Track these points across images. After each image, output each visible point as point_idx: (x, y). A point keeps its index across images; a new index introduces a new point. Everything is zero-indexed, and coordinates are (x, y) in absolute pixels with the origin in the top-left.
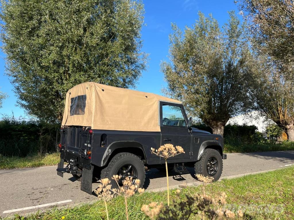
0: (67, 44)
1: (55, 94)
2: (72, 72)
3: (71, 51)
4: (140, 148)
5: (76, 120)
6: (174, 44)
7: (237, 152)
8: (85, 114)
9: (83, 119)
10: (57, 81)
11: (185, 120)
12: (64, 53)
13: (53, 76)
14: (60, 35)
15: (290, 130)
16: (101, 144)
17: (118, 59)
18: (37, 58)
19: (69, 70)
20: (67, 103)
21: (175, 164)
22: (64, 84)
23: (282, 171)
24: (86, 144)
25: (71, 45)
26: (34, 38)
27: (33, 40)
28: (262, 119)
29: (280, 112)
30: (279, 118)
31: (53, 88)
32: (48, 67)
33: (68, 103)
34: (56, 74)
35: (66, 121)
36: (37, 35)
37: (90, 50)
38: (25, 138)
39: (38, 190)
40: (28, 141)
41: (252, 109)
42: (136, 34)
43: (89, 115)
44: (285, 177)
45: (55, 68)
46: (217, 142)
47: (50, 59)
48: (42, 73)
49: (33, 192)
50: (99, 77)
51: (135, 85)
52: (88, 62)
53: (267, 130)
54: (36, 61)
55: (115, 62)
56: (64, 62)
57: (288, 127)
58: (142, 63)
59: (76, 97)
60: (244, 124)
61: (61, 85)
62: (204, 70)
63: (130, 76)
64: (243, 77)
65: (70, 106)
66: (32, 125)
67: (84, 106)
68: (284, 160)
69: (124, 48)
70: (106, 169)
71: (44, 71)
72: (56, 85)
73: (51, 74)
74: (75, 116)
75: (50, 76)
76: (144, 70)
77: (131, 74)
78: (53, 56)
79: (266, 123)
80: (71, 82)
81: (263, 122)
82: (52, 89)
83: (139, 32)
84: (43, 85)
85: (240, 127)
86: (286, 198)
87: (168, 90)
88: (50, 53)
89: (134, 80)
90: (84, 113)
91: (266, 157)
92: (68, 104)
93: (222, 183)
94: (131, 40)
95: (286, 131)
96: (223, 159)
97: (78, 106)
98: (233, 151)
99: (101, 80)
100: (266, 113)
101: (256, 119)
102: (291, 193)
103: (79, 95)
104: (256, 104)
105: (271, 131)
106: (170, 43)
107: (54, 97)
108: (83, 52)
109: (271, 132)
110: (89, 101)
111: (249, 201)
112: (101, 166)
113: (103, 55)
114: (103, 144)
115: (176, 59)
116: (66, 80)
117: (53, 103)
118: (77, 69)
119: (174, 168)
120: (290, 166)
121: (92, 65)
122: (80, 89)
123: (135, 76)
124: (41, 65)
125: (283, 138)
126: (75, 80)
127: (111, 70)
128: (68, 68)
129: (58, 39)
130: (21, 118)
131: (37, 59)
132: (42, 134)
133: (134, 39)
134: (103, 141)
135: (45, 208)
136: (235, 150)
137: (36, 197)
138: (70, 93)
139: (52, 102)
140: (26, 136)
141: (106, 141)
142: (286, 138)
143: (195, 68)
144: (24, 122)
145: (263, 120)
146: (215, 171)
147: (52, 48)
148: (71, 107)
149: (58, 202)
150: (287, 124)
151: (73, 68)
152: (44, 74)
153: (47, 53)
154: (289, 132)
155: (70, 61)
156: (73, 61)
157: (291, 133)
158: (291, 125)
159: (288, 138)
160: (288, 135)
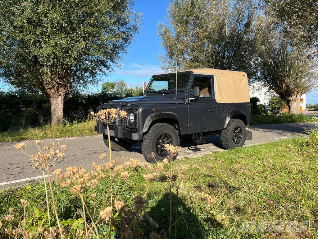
1: (33, 60)
2: (51, 34)
3: (49, 7)
6: (174, 2)
10: (34, 44)
12: (41, 9)
13: (28, 39)
15: (292, 102)
17: (106, 19)
18: (8, 16)
19: (47, 30)
22: (43, 47)
23: (276, 144)
28: (265, 90)
29: (284, 83)
30: (282, 89)
31: (30, 52)
32: (22, 27)
34: (33, 36)
39: (15, 166)
41: (255, 79)
44: (277, 149)
45: (30, 28)
47: (24, 17)
48: (16, 35)
49: (9, 167)
50: (84, 40)
51: (126, 50)
52: (70, 23)
53: (270, 102)
54: (7, 20)
55: (102, 23)
56: (40, 21)
57: (291, 98)
58: (134, 24)
61: (39, 49)
62: (205, 34)
63: (120, 40)
64: (247, 43)
66: (11, 96)
68: (284, 132)
69: (112, 5)
71: (18, 32)
72: (33, 49)
73: (26, 36)
75: (25, 38)
76: (136, 34)
77: (121, 37)
78: (28, 14)
79: (268, 94)
80: (51, 46)
81: (265, 93)
84: (18, 49)
86: (274, 170)
87: (165, 56)
88: (23, 10)
89: (126, 44)
91: (266, 130)
93: (212, 156)
95: (288, 103)
99: (87, 44)
100: (269, 84)
101: (258, 90)
102: (280, 165)
104: (259, 74)
105: (274, 103)
107: (32, 63)
108: (62, 9)
109: (273, 105)
111: (236, 173)
113: (88, 14)
115: (174, 21)
116: (45, 43)
120: (285, 138)
121: (74, 25)
123: (126, 40)
124: (14, 24)
125: (284, 111)
126: (56, 43)
127: (98, 33)
128: (46, 29)
132: (24, 107)
135: (21, 183)
137: (11, 172)
142: (287, 110)
143: (195, 32)
144: (2, 93)
149: (35, 177)
150: (290, 95)
151: (52, 29)
152: (18, 36)
153: (20, 9)
154: (291, 104)
155: (48, 19)
156: (52, 20)
157: (293, 105)
158: (294, 97)
159: (289, 110)
160: (289, 108)
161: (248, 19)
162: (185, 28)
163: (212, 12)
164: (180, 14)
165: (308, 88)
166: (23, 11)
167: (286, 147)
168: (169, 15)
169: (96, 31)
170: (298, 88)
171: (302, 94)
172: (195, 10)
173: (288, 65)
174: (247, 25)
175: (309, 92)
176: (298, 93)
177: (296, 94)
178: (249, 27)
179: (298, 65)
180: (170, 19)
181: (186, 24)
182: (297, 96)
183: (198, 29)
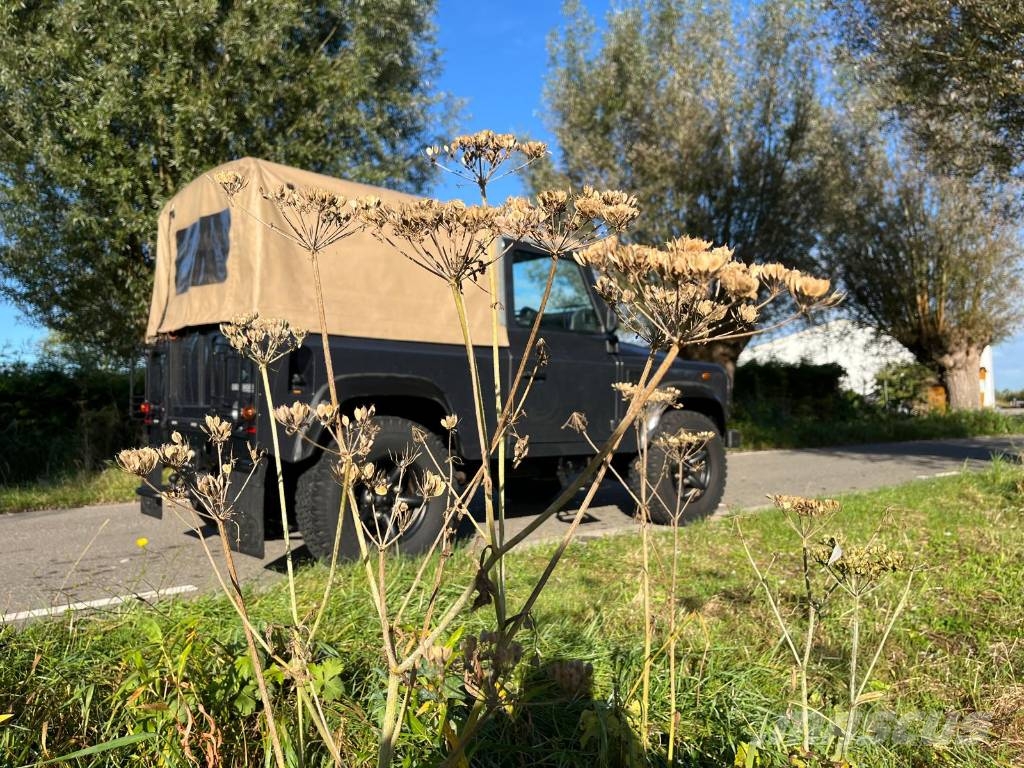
0: (159, 55)
1: (126, 248)
2: (183, 164)
3: (177, 80)
4: (437, 399)
5: (196, 304)
6: (562, 69)
7: (779, 446)
8: (228, 280)
9: (221, 298)
10: (130, 198)
11: (594, 311)
12: (152, 88)
13: (113, 181)
14: (132, 21)
15: (955, 371)
16: (290, 384)
17: (357, 116)
18: (50, 110)
19: (172, 153)
20: (165, 253)
21: (561, 460)
22: (158, 208)
23: (926, 488)
24: (235, 387)
25: (175, 58)
26: (38, 38)
27: (35, 44)
28: (865, 335)
29: (923, 312)
31: (117, 225)
32: (94, 144)
33: (166, 249)
34: (126, 173)
35: (160, 316)
36: (49, 28)
37: (249, 80)
38: (28, 422)
39: (71, 565)
40: (38, 433)
42: (417, 26)
43: (242, 281)
45: (119, 150)
46: (706, 386)
47: (99, 113)
48: (73, 169)
49: (52, 570)
52: (243, 125)
53: (880, 382)
54: (45, 123)
55: (344, 129)
56: (150, 126)
57: (948, 361)
59: (194, 226)
60: (803, 360)
61: (146, 213)
62: (664, 160)
63: (400, 180)
64: (798, 186)
65: (174, 260)
66: (49, 377)
67: (225, 251)
68: (934, 461)
69: (376, 75)
70: (314, 471)
71: (79, 159)
72: (125, 214)
73: (106, 174)
74: (193, 290)
75: (103, 180)
77: (404, 169)
78: (110, 102)
79: (874, 349)
81: (866, 347)
82: (114, 228)
83: (429, 19)
84: (76, 216)
85: (790, 369)
88: (98, 90)
90: (225, 277)
91: (873, 456)
92: (167, 255)
94: (402, 44)
95: (943, 377)
96: (727, 445)
97: (201, 254)
98: (763, 445)
100: (876, 317)
101: (840, 338)
103: (206, 212)
104: (840, 287)
105: (891, 384)
106: (549, 65)
107: (121, 258)
108: (219, 85)
109: (891, 390)
110: (241, 227)
112: (296, 459)
113: (297, 99)
114: (297, 384)
115: (566, 126)
116: (163, 194)
117: (120, 284)
118: (204, 152)
119: (558, 473)
122: (209, 189)
124: (67, 136)
125: (932, 402)
127: (331, 159)
128: (169, 148)
129: (125, 36)
130: (7, 352)
131: (50, 117)
132: (88, 407)
133: (413, 44)
134: (299, 373)
136: (772, 440)
138: (172, 214)
139: (115, 277)
140: (30, 416)
141: (310, 374)
142: (942, 398)
143: (633, 155)
144: (19, 366)
145: (864, 342)
146: (702, 487)
147: (102, 70)
148: (179, 263)
150: (944, 350)
151: (188, 147)
152: (78, 172)
153: (87, 88)
154: (949, 379)
155: (173, 121)
156: (187, 120)
157: (959, 382)
158: (960, 355)
159: (948, 399)
160: (947, 392)
161: (796, 113)
162: (600, 148)
163: (683, 93)
164: (582, 104)
165: (1001, 326)
166: (96, 95)
167: (961, 496)
168: (548, 107)
169: (327, 154)
170: (969, 328)
171: (984, 346)
172: (631, 89)
173: (932, 257)
174: (795, 133)
175: (1006, 338)
176: (970, 342)
177: (966, 345)
178: (802, 137)
179: (964, 253)
180: (553, 121)
181: (603, 135)
182: (968, 353)
183: (641, 147)
